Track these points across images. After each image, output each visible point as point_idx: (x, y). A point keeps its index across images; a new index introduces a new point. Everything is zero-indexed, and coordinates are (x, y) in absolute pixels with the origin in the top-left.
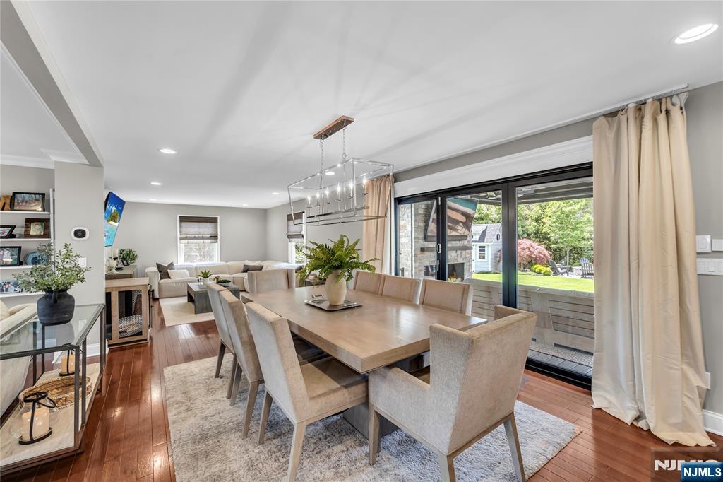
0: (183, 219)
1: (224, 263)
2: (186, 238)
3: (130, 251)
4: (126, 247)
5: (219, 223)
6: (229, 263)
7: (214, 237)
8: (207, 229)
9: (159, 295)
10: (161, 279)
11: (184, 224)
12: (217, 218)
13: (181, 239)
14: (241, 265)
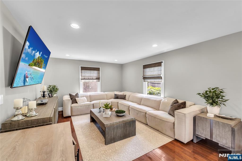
0: (83, 68)
1: (103, 93)
2: (84, 79)
3: (55, 86)
4: (52, 84)
5: (100, 71)
6: (106, 93)
7: (98, 79)
8: (94, 74)
9: (71, 114)
10: (72, 103)
11: (83, 71)
12: (99, 68)
13: (82, 79)
14: (113, 94)
